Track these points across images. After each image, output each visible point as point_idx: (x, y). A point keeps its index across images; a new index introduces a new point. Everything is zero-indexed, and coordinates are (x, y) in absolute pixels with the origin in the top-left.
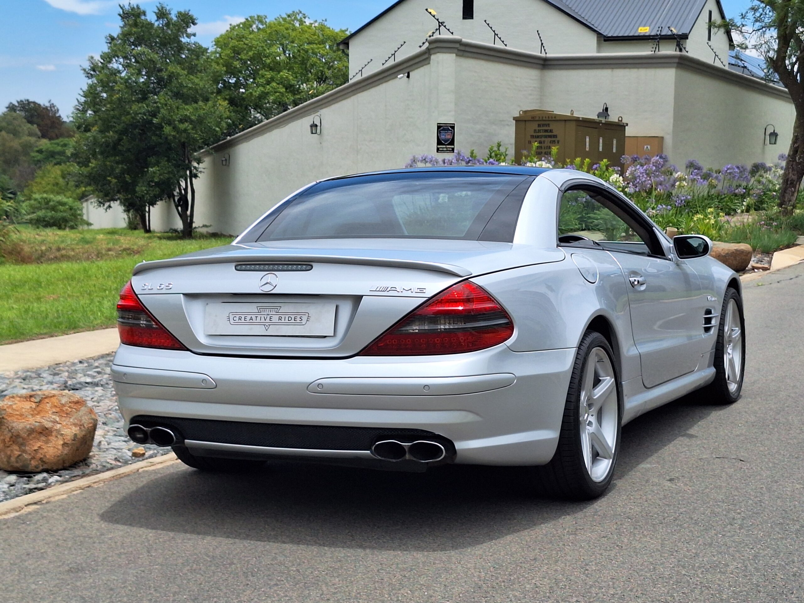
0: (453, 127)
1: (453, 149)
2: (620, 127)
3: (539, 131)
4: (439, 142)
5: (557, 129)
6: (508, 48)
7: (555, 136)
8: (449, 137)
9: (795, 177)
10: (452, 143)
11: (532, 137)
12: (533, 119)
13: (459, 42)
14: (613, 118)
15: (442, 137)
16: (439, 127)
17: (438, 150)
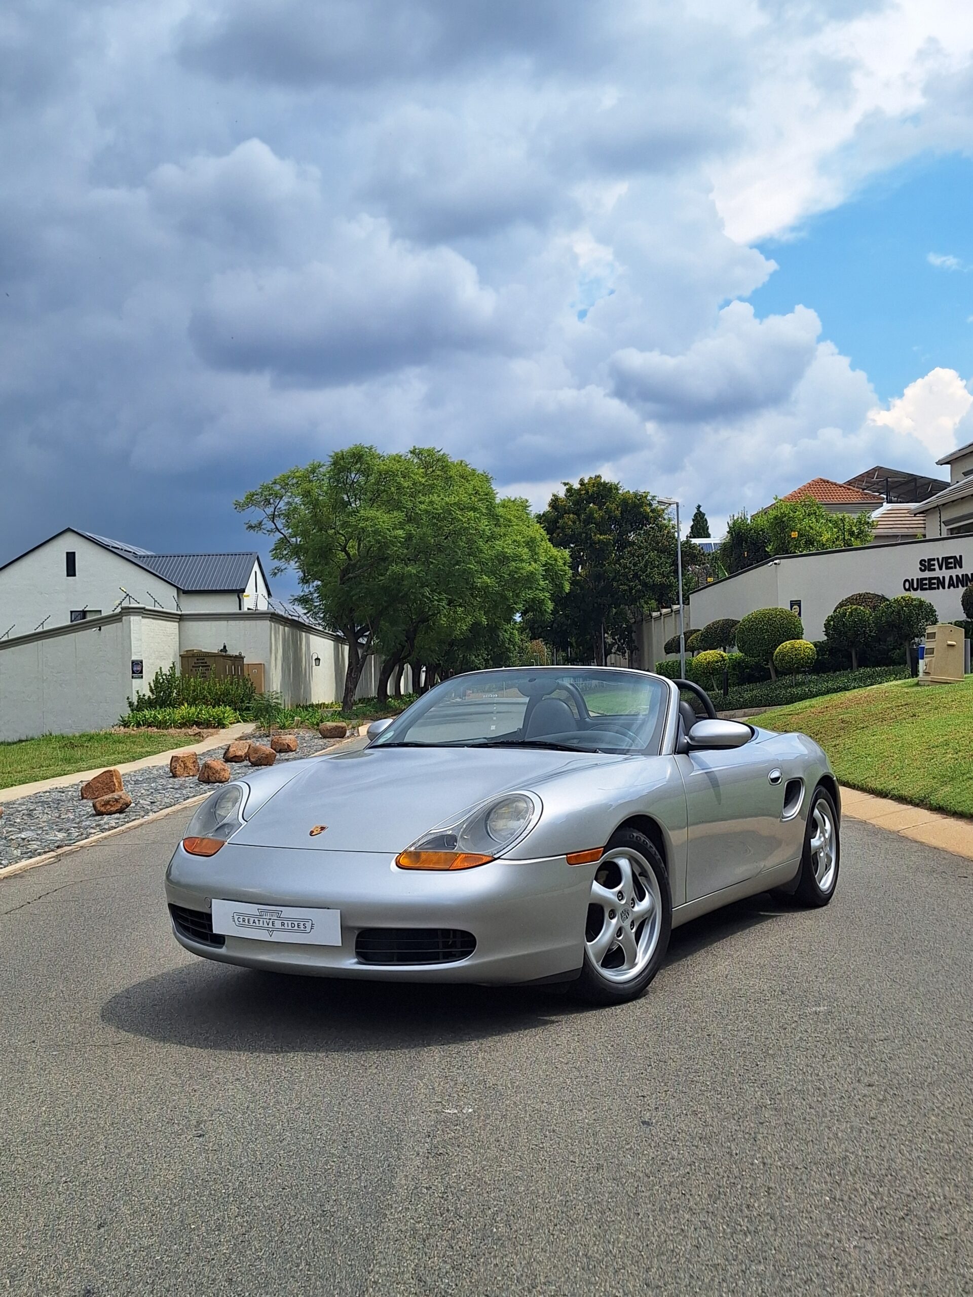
0: (142, 662)
1: (142, 677)
2: (240, 658)
3: (198, 663)
4: (133, 672)
5: (209, 661)
6: (164, 610)
7: (209, 666)
8: (139, 669)
9: (353, 687)
10: (141, 672)
11: (193, 667)
12: (193, 656)
13: (144, 608)
14: (232, 652)
15: (135, 669)
16: (133, 662)
17: (133, 677)
